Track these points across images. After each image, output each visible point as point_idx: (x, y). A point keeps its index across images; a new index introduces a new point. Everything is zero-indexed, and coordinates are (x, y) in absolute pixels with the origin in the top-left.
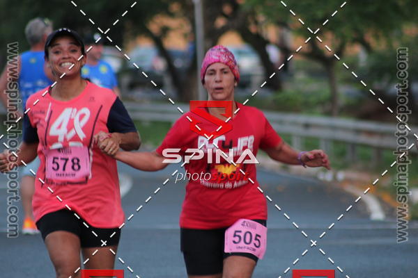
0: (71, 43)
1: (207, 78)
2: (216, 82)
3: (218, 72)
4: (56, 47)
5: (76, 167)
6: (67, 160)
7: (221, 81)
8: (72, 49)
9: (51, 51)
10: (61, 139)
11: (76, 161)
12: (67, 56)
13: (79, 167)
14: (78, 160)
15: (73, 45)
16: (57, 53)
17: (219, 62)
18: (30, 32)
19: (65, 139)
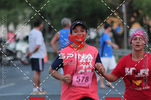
0: (81, 28)
1: (133, 41)
2: (137, 43)
3: (138, 39)
4: (75, 30)
5: (87, 81)
6: (84, 77)
7: (139, 43)
8: (82, 30)
9: (73, 31)
10: (84, 68)
11: (87, 78)
12: (80, 34)
13: (88, 80)
14: (88, 78)
15: (82, 29)
16: (76, 32)
17: (139, 35)
18: (63, 23)
19: (85, 68)
